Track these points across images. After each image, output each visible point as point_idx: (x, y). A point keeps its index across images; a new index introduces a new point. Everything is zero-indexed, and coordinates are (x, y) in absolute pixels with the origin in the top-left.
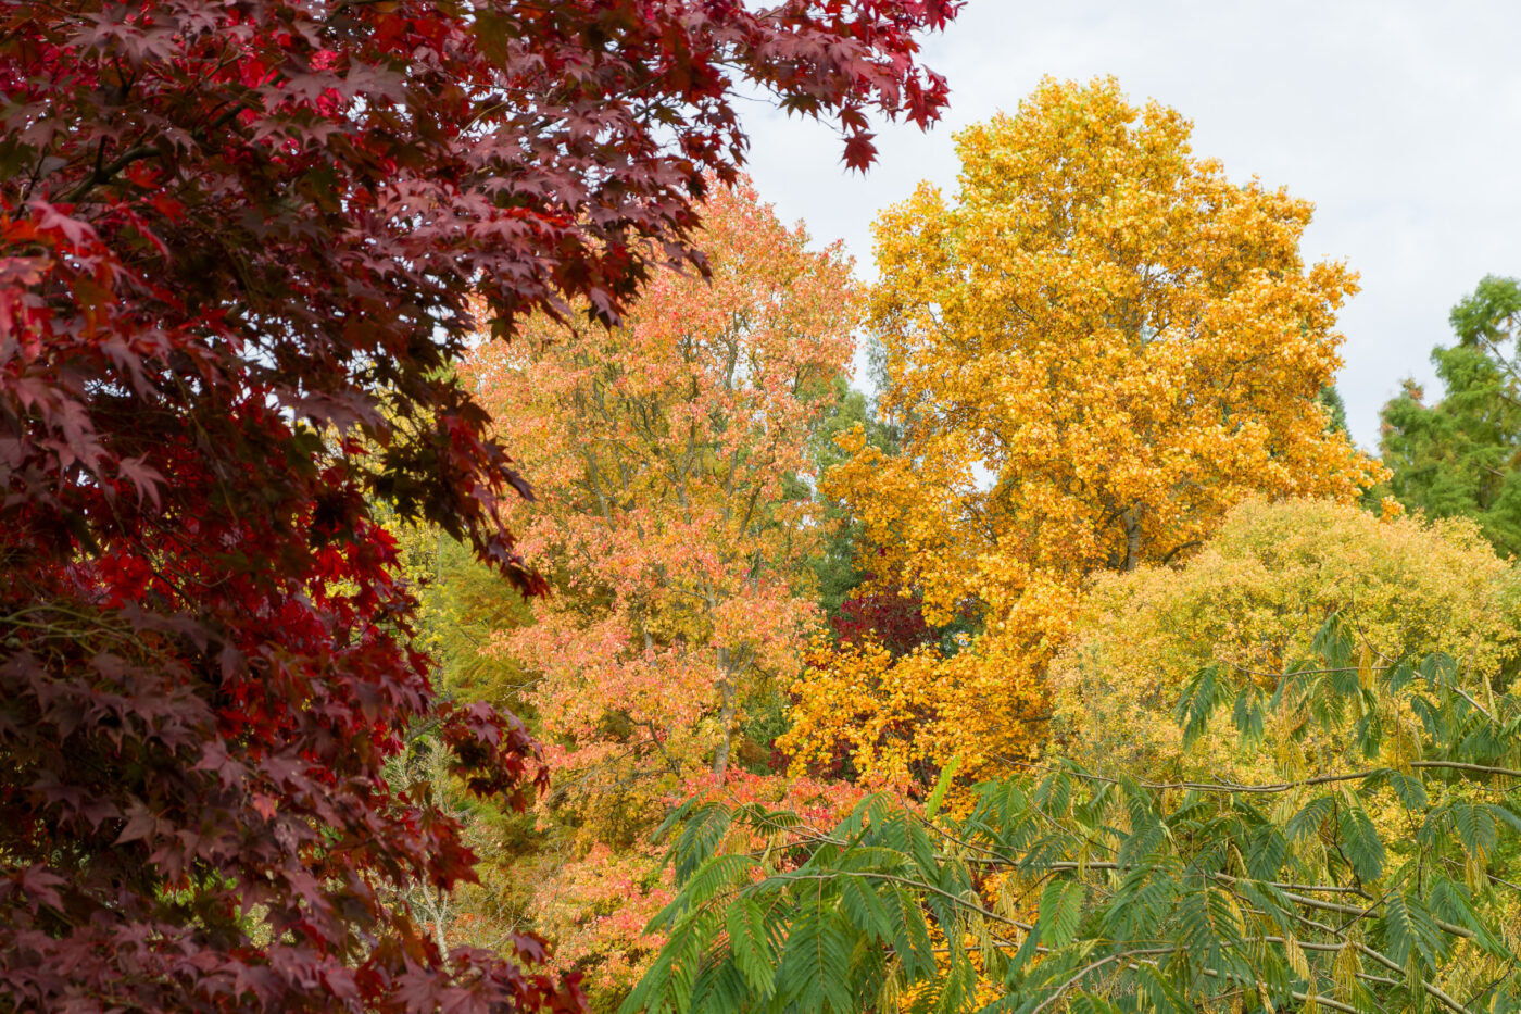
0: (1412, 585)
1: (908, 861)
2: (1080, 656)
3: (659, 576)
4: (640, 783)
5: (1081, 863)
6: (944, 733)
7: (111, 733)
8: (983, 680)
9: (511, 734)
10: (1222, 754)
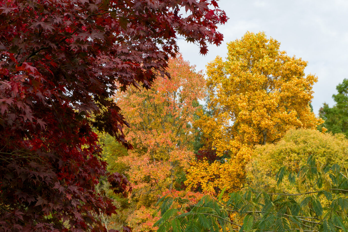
0: (329, 148)
1: (213, 211)
2: (253, 164)
3: (158, 145)
4: (152, 192)
5: (253, 211)
6: (221, 181)
7: (34, 180)
8: (231, 169)
9: (123, 180)
10: (284, 187)
